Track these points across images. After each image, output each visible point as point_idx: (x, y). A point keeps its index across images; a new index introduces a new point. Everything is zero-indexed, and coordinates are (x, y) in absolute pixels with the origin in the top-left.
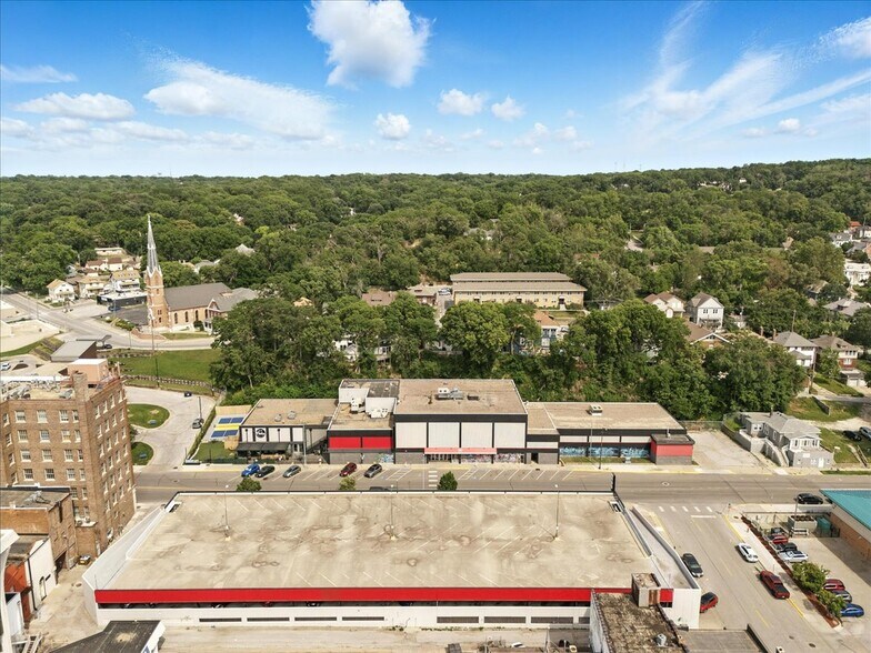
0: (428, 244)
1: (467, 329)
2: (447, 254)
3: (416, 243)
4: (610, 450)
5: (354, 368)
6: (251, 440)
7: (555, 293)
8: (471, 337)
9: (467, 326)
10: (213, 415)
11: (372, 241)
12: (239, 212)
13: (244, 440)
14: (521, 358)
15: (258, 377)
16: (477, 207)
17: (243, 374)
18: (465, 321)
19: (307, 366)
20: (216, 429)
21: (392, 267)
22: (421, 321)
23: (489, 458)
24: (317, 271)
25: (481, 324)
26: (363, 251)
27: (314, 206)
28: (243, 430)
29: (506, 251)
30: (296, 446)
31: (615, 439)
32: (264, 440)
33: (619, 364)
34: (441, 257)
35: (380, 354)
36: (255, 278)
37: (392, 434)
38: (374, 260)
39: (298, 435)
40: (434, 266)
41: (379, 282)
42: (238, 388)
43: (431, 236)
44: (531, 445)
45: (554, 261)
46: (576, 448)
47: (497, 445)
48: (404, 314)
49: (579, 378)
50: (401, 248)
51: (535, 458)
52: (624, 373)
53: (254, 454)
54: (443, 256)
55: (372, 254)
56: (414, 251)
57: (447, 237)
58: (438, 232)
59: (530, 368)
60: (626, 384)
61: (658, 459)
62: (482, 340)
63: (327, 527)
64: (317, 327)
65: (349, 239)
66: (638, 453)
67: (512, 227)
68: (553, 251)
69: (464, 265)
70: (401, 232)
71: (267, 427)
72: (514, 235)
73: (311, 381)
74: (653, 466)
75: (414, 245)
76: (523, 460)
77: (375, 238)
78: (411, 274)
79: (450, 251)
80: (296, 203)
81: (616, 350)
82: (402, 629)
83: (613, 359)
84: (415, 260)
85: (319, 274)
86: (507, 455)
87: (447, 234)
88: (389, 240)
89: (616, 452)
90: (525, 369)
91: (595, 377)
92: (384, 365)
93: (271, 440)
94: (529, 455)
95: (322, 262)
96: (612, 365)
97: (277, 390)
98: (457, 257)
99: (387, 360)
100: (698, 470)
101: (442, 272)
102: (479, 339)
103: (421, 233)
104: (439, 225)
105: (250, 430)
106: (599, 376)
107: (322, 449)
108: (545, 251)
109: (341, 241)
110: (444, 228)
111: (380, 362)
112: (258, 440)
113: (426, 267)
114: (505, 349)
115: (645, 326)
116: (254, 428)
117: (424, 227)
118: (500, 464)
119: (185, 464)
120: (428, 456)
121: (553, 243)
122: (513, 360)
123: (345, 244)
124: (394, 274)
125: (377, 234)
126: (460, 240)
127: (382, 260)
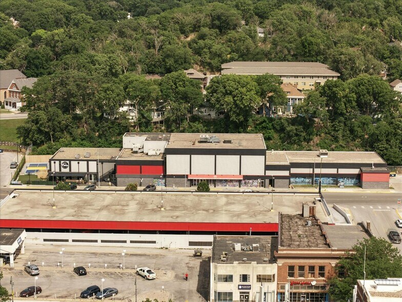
0: (202, 37)
1: (226, 93)
2: (219, 46)
3: (192, 36)
4: (330, 180)
5: (134, 127)
6: (58, 170)
7: (313, 77)
8: (229, 99)
9: (226, 91)
10: (24, 161)
11: (150, 34)
12: (14, 16)
13: (53, 170)
14: (271, 120)
15: (58, 134)
16: (256, 8)
17: (47, 130)
18: (225, 87)
19: (96, 125)
20: (28, 169)
21: (168, 56)
22: (189, 89)
23: (238, 183)
24: (101, 57)
25: (237, 89)
26: (142, 42)
27: (90, 10)
28: (52, 162)
29: (275, 44)
30: (91, 176)
31: (333, 171)
32: (67, 170)
33: (348, 123)
34: (214, 49)
35: (155, 117)
36: (42, 70)
37: (164, 163)
38: (152, 50)
39: (93, 167)
40: (208, 56)
41: (157, 70)
42: (42, 143)
43: (205, 30)
44: (269, 173)
45: (318, 53)
46: (305, 177)
47: (243, 173)
48: (175, 84)
49: (317, 135)
50: (178, 41)
51: (272, 183)
52: (352, 131)
53: (61, 178)
54: (216, 47)
55: (151, 45)
56: (189, 44)
57: (221, 31)
58: (212, 26)
59: (278, 128)
60: (354, 140)
61: (364, 184)
62: (238, 102)
63: (118, 205)
64: (105, 92)
65: (129, 32)
66: (351, 182)
67: (281, 23)
68: (318, 45)
69: (235, 55)
70: (177, 26)
71: (70, 161)
72: (284, 29)
73: (100, 136)
74: (360, 189)
75: (189, 39)
76: (263, 185)
77: (153, 31)
78: (185, 62)
79: (223, 44)
80: (71, 7)
81: (345, 111)
82: (167, 248)
83: (342, 119)
84: (190, 51)
85: (104, 59)
86: (251, 181)
87: (220, 28)
88: (166, 33)
89: (334, 180)
90: (274, 128)
91: (329, 134)
92: (158, 125)
93: (72, 171)
94: (267, 181)
95: (105, 50)
96: (342, 124)
97: (73, 143)
98: (229, 49)
99: (161, 122)
100: (392, 191)
101: (215, 62)
102: (235, 101)
103: (196, 28)
104: (213, 20)
105: (57, 163)
106: (333, 133)
107: (111, 178)
108: (311, 43)
109: (122, 34)
110: (217, 22)
111: (156, 123)
112: (63, 170)
113: (200, 58)
114: (258, 113)
115: (368, 93)
116: (60, 160)
117: (198, 21)
118: (246, 187)
119: (11, 184)
120: (191, 180)
121: (318, 37)
122: (264, 121)
123: (126, 36)
124: (170, 62)
125: (155, 28)
126: (232, 34)
127: (159, 50)
